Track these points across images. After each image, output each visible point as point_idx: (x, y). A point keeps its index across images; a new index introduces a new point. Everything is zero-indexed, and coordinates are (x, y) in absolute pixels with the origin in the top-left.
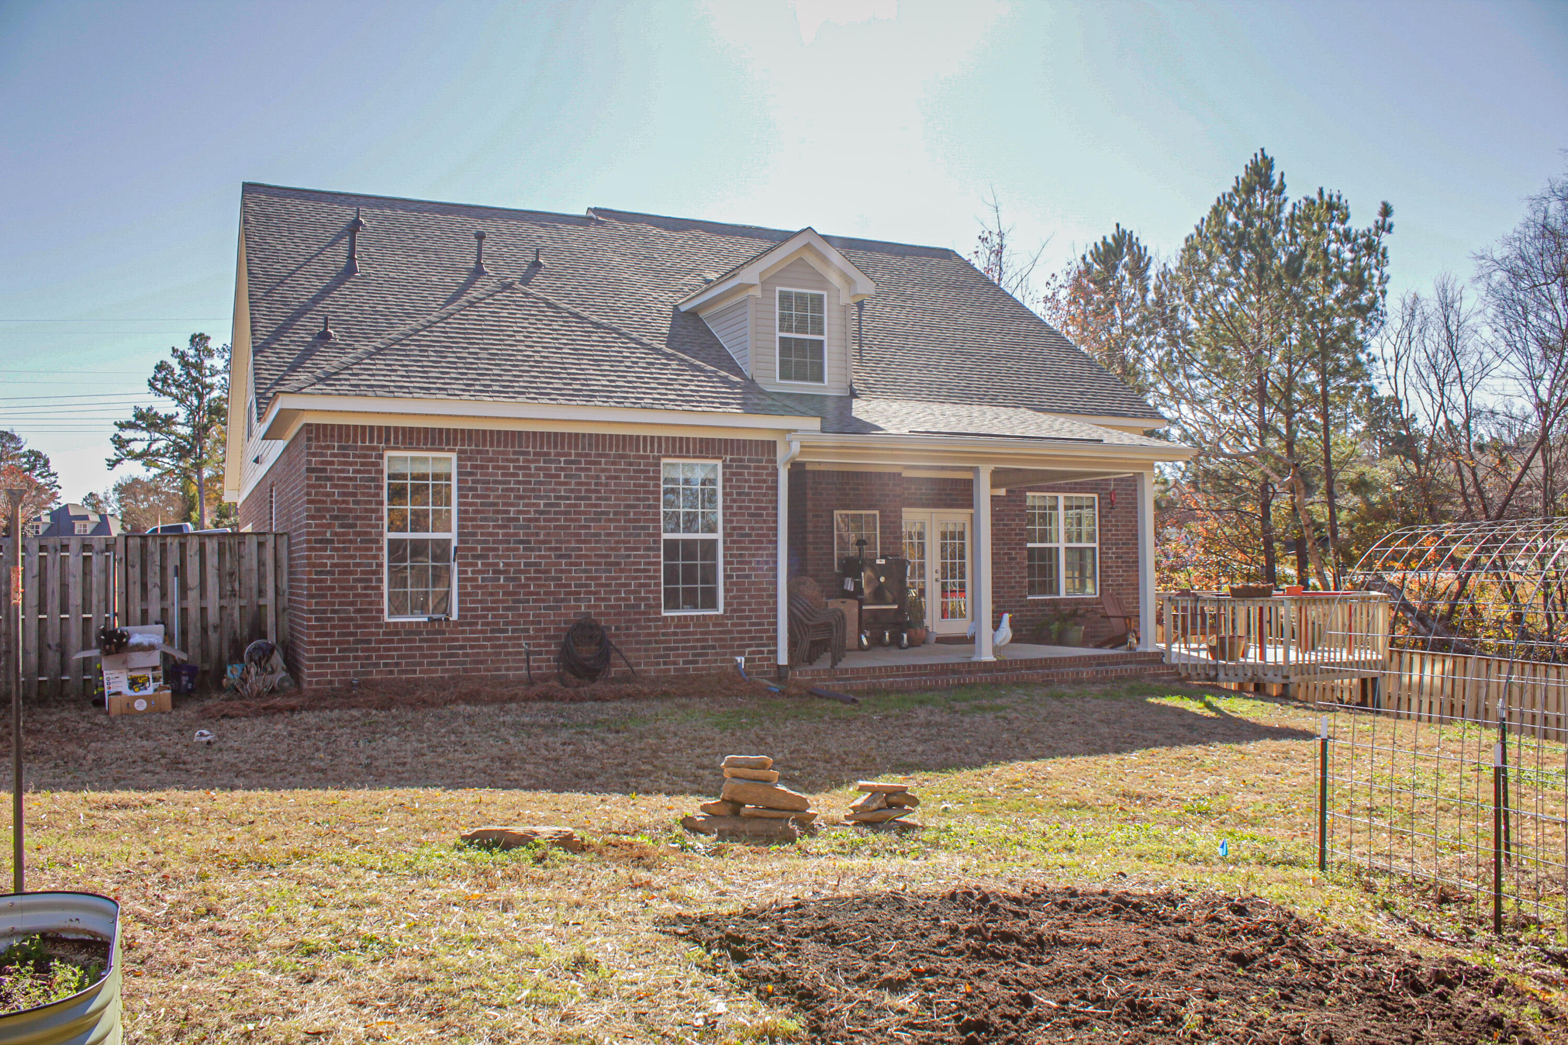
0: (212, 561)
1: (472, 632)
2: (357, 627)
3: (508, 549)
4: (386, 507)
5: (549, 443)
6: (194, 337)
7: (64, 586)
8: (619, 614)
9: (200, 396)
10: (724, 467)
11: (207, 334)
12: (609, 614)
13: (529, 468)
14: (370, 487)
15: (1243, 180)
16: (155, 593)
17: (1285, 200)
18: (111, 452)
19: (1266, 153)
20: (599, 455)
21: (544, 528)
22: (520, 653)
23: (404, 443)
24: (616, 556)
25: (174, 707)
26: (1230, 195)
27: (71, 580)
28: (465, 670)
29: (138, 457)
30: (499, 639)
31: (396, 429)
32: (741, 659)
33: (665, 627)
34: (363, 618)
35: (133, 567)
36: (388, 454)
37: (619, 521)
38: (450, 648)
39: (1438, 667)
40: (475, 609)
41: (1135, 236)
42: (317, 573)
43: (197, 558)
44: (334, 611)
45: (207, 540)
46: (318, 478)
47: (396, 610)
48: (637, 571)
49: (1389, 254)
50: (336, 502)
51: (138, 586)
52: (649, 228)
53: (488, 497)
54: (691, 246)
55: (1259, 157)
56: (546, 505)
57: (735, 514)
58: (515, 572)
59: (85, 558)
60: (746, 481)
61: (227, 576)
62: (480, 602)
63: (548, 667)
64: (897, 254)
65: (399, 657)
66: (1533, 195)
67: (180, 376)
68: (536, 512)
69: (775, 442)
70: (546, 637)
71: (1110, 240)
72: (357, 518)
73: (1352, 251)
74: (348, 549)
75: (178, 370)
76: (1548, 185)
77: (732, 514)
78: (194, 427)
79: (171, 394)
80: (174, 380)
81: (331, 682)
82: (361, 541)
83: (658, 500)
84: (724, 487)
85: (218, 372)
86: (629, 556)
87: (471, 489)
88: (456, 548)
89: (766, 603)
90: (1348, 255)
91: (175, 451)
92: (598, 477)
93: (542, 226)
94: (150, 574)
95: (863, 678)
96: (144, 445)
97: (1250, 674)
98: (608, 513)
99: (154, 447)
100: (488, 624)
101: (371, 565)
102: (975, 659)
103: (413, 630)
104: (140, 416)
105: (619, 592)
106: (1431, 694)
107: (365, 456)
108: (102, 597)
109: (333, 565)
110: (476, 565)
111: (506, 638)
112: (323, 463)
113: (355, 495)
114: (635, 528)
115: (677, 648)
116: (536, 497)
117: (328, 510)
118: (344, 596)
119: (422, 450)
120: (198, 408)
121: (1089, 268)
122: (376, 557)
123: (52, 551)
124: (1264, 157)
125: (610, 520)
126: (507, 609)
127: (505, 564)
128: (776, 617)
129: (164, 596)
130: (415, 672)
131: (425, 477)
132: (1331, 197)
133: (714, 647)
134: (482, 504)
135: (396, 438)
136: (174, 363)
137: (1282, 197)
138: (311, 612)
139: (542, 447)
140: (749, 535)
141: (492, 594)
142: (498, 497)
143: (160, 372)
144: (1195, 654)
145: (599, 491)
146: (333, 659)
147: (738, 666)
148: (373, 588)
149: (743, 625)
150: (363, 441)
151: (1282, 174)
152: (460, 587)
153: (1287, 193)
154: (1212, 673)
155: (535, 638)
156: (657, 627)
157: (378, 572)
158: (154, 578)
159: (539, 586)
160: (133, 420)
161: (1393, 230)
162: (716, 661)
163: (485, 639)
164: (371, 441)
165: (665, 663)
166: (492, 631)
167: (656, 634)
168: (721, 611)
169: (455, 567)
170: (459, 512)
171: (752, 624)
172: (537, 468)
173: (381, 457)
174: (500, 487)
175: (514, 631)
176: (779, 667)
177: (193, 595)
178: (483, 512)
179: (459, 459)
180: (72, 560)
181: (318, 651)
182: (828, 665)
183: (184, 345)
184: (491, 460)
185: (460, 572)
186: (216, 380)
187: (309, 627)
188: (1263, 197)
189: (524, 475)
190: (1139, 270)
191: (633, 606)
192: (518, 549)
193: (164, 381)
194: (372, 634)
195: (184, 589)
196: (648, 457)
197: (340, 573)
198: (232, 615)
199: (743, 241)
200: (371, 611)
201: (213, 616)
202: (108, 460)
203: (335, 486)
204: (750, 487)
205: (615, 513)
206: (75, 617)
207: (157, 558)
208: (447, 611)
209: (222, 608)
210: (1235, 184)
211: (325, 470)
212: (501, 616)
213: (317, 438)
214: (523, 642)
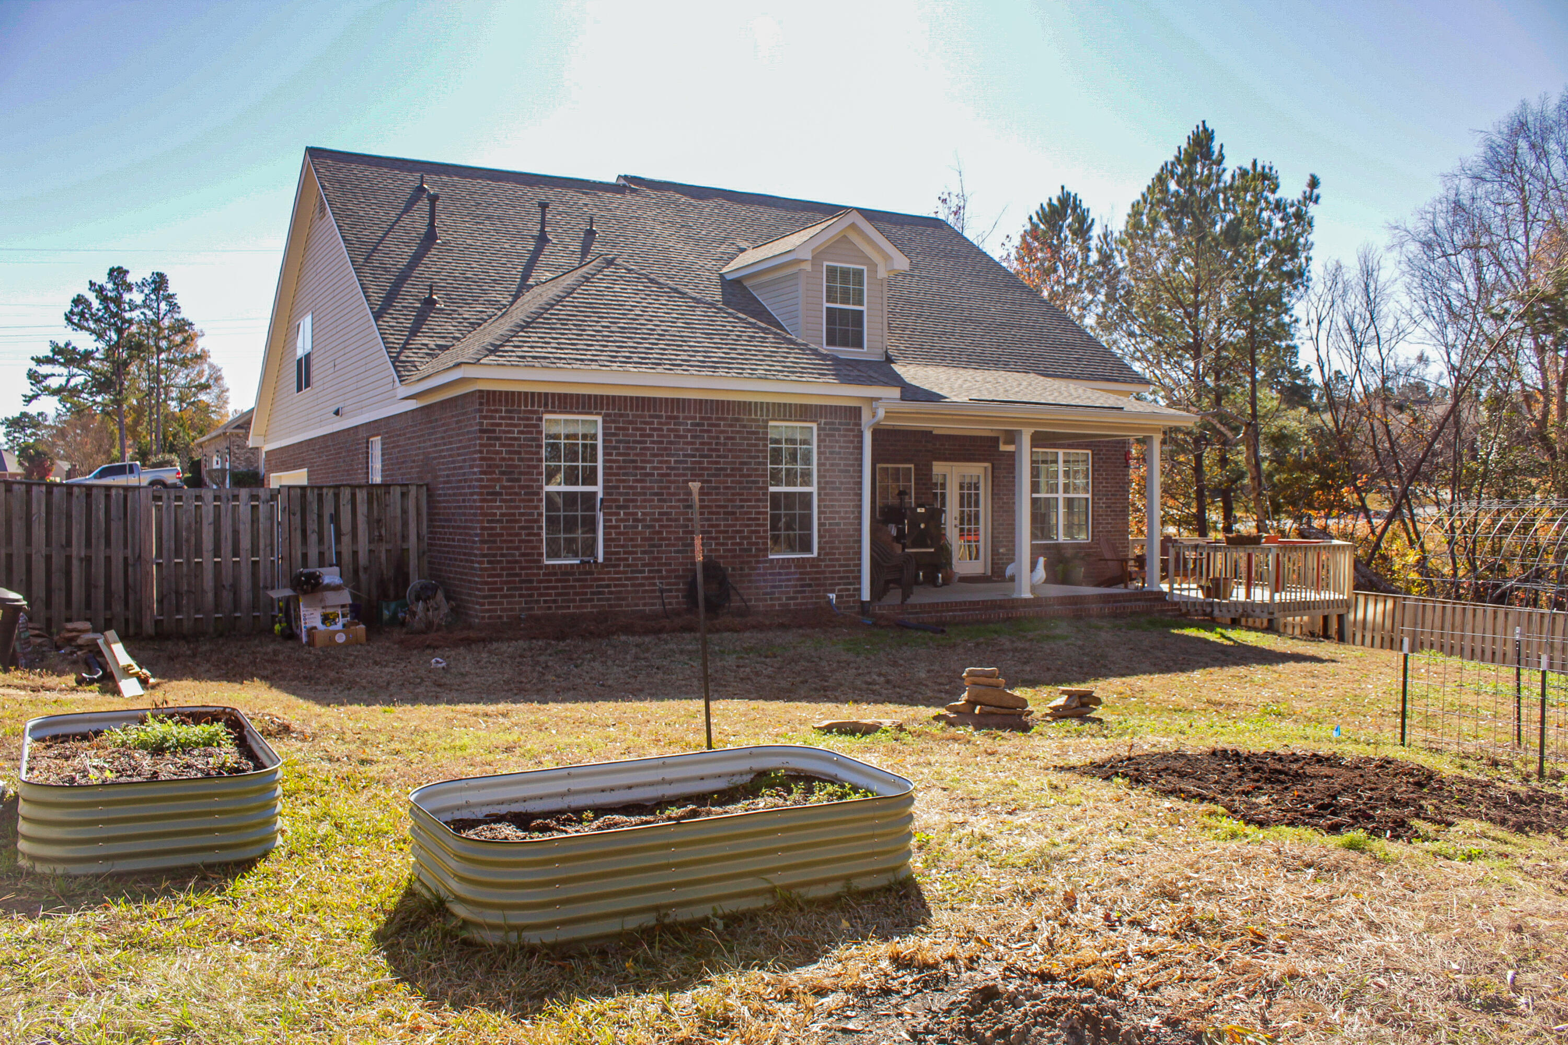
0: (362, 509)
1: (616, 573)
2: (522, 568)
3: (645, 501)
4: (544, 464)
5: (678, 408)
6: (112, 271)
7: (236, 532)
8: (734, 557)
9: (119, 331)
10: (819, 429)
11: (125, 268)
12: (726, 557)
13: (662, 430)
14: (532, 446)
15: (1185, 150)
16: (313, 538)
17: (1224, 170)
18: (27, 388)
19: (1207, 125)
20: (718, 419)
21: (674, 482)
22: (654, 591)
23: (559, 407)
24: (733, 507)
25: (368, 639)
26: (1173, 164)
27: (242, 527)
28: (610, 606)
29: (55, 392)
30: (637, 578)
31: (553, 395)
32: (833, 596)
33: (772, 568)
34: (526, 561)
35: (294, 514)
36: (546, 416)
37: (734, 476)
38: (598, 586)
39: (1380, 607)
40: (618, 553)
41: (1079, 197)
42: (488, 522)
43: (349, 507)
44: (502, 555)
45: (357, 491)
46: (489, 438)
47: (553, 554)
48: (749, 519)
49: (1315, 223)
50: (503, 459)
51: (299, 532)
52: (678, 196)
53: (629, 455)
54: (718, 215)
55: (1201, 128)
56: (676, 462)
57: (827, 470)
58: (652, 520)
59: (253, 507)
60: (837, 441)
61: (375, 523)
62: (622, 546)
63: (678, 603)
64: (896, 224)
65: (557, 595)
66: (1445, 172)
67: (98, 310)
68: (668, 468)
69: (860, 408)
70: (676, 577)
71: (1055, 202)
72: (521, 473)
73: (1282, 220)
74: (514, 501)
75: (96, 304)
76: (1459, 164)
77: (825, 471)
78: (113, 362)
79: (88, 329)
80: (92, 315)
81: (500, 617)
82: (526, 494)
83: (766, 457)
84: (819, 447)
85: (137, 307)
86: (742, 507)
87: (615, 448)
88: (602, 500)
89: (853, 548)
90: (1278, 224)
91: (93, 386)
92: (718, 438)
93: (584, 193)
94: (309, 522)
95: (929, 612)
96: (63, 381)
97: (1240, 611)
98: (726, 469)
99: (73, 383)
100: (629, 566)
101: (532, 514)
102: (1015, 596)
103: (567, 571)
104: (57, 350)
105: (734, 538)
106: (1373, 630)
107: (528, 419)
108: (268, 542)
109: (502, 515)
110: (619, 514)
111: (643, 578)
112: (493, 424)
113: (519, 453)
114: (747, 482)
115: (781, 586)
116: (668, 455)
117: (498, 466)
118: (511, 541)
119: (574, 413)
120: (117, 343)
121: (1035, 227)
122: (537, 507)
123: (225, 500)
124: (1205, 130)
125: (727, 475)
126: (644, 552)
127: (643, 514)
128: (860, 559)
129: (321, 540)
130: (569, 607)
131: (575, 436)
132: (1263, 168)
133: (810, 585)
134: (624, 461)
135: (553, 403)
136: (91, 297)
137: (1222, 167)
138: (484, 556)
139: (672, 411)
140: (840, 489)
141: (632, 540)
142: (637, 455)
143: (77, 306)
144: (1185, 593)
145: (718, 450)
146: (502, 596)
147: (830, 601)
148: (535, 535)
149: (834, 566)
150: (526, 406)
151: (1222, 146)
152: (604, 534)
153: (1226, 164)
154: (1208, 610)
155: (667, 577)
156: (764, 568)
157: (538, 521)
158: (312, 526)
159: (670, 532)
160: (51, 355)
161: (1320, 201)
162: (812, 597)
163: (627, 579)
164: (533, 405)
165: (771, 599)
166: (632, 572)
167: (765, 574)
168: (815, 554)
169: (600, 517)
170: (604, 468)
171: (841, 566)
172: (668, 430)
173: (541, 419)
174: (639, 446)
175: (650, 571)
176: (863, 603)
177: (346, 539)
178: (625, 468)
179: (604, 421)
180: (241, 508)
181: (490, 590)
182: (898, 601)
183: (102, 279)
184: (631, 422)
185: (605, 521)
186: (136, 315)
187: (481, 569)
188: (1203, 166)
189: (658, 436)
190: (1082, 229)
191: (745, 550)
192: (653, 500)
193: (82, 315)
194: (534, 575)
195: (338, 535)
196: (758, 420)
197: (507, 521)
198: (379, 558)
199: (761, 210)
200: (533, 554)
201: (363, 559)
202: (25, 396)
203: (502, 445)
204: (840, 447)
205: (732, 469)
206: (245, 559)
207: (315, 507)
208: (593, 553)
209: (370, 551)
210: (1177, 153)
211: (494, 431)
212: (640, 559)
213: (488, 403)
214: (657, 581)
